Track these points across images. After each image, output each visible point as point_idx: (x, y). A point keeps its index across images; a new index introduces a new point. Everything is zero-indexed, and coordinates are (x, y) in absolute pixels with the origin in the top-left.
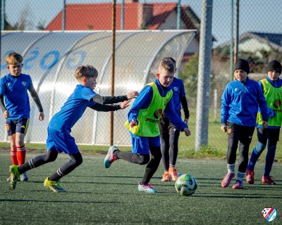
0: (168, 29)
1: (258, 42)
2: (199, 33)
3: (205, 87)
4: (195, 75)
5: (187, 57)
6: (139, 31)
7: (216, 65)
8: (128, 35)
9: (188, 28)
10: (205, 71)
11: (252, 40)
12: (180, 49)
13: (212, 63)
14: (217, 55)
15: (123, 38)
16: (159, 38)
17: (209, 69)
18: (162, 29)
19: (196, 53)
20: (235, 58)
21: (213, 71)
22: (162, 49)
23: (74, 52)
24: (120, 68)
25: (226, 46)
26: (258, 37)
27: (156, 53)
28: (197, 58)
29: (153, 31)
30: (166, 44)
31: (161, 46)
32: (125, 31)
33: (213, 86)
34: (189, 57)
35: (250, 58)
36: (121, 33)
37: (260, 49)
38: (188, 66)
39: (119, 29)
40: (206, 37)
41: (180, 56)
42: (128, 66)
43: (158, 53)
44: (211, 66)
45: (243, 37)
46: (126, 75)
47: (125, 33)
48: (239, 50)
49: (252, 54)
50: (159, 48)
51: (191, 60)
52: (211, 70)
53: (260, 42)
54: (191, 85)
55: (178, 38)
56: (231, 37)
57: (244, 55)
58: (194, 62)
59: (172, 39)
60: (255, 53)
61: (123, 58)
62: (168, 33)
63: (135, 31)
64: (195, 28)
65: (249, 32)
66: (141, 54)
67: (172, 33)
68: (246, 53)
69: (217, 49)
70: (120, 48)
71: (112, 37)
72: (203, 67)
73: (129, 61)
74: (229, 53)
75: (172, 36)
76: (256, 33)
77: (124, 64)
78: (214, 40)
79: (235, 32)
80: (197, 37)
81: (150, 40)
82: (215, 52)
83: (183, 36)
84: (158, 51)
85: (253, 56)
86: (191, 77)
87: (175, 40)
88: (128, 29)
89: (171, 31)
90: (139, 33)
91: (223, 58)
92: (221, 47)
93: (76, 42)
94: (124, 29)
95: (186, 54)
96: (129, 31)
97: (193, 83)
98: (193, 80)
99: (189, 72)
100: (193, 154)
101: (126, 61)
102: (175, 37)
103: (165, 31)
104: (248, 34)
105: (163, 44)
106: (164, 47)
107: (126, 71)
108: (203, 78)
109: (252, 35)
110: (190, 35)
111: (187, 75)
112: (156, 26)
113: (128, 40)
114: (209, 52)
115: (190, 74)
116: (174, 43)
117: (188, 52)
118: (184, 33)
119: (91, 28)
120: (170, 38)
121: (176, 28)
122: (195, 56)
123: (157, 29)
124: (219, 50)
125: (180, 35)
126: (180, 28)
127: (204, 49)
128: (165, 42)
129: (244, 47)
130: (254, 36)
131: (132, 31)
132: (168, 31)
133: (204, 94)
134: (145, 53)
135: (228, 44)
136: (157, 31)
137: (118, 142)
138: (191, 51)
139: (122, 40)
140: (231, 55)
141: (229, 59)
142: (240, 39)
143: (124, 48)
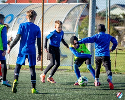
0: (72, 2)
1: (121, 10)
2: (89, 5)
4: (87, 27)
5: (83, 18)
6: (57, 3)
7: (98, 22)
8: (51, 6)
9: (83, 2)
10: (92, 25)
11: (118, 8)
12: (79, 13)
13: (96, 21)
14: (99, 16)
15: (48, 8)
16: (67, 7)
17: (94, 24)
18: (69, 3)
19: (88, 16)
20: (108, 18)
21: (97, 25)
22: (69, 13)
23: (21, 15)
24: (46, 24)
25: (103, 12)
26: (120, 7)
27: (66, 16)
28: (88, 18)
29: (64, 3)
30: (71, 11)
32: (49, 4)
34: (84, 18)
35: (116, 18)
36: (47, 5)
37: (122, 14)
38: (83, 23)
39: (46, 3)
40: (93, 7)
41: (79, 17)
42: (51, 23)
43: (67, 15)
44: (96, 22)
45: (112, 7)
46: (50, 27)
47: (49, 5)
48: (111, 14)
49: (117, 16)
50: (68, 13)
51: (84, 19)
52: (95, 25)
53: (122, 9)
54: (85, 33)
55: (77, 7)
56: (106, 7)
57: (114, 17)
58: (86, 20)
59: (75, 8)
60: (119, 15)
61: (48, 18)
62: (72, 5)
63: (55, 4)
64: (87, 2)
65: (116, 4)
66: (58, 16)
67: (74, 5)
68: (115, 16)
69: (98, 13)
70: (46, 13)
71: (42, 7)
72: (91, 23)
73: (51, 20)
74: (105, 16)
75: (74, 6)
76: (119, 5)
77: (49, 21)
78: (97, 8)
79: (108, 4)
80: (88, 7)
81: (62, 8)
82: (98, 15)
83: (80, 6)
84: (67, 14)
85: (118, 17)
86: (85, 28)
87: (76, 8)
88: (51, 2)
89: (74, 3)
90: (56, 4)
91: (102, 18)
92: (101, 12)
93: (23, 9)
95: (82, 16)
96: (51, 3)
97: (86, 32)
98: (86, 30)
99: (84, 26)
100: (86, 70)
101: (49, 20)
102: (76, 7)
103: (70, 3)
104: (115, 5)
105: (69, 10)
106: (70, 12)
107: (50, 25)
108: (91, 29)
109: (117, 6)
110: (84, 6)
111: (82, 27)
113: (51, 8)
114: (94, 15)
115: (84, 27)
116: (76, 10)
117: (83, 15)
118: (81, 5)
119: (31, 2)
120: (73, 7)
121: (76, 2)
122: (87, 17)
123: (66, 2)
124: (100, 14)
125: (79, 6)
126: (79, 2)
127: (91, 13)
128: (71, 9)
129: (113, 12)
130: (119, 6)
131: (53, 3)
132: (72, 3)
134: (60, 16)
135: (104, 11)
136: (66, 3)
137: (45, 64)
138: (85, 14)
139: (47, 9)
140: (106, 16)
141: (105, 18)
142: (111, 8)
143: (48, 13)
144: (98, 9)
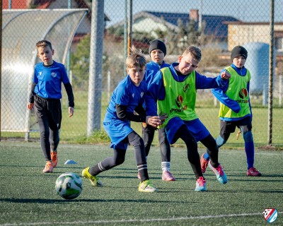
0: (58, 8)
1: (153, 22)
2: (91, 12)
3: (97, 69)
4: (87, 57)
5: (78, 38)
6: (27, 10)
7: (109, 46)
8: (16, 15)
9: (79, 7)
10: (97, 52)
11: (147, 19)
12: (71, 29)
13: (104, 43)
14: (110, 35)
15: (11, 18)
16: (48, 18)
17: (101, 50)
18: (52, 9)
19: (88, 34)
20: (129, 38)
21: (106, 53)
22: (52, 29)
24: (7, 50)
25: (119, 26)
26: (152, 16)
27: (45, 33)
28: (89, 39)
29: (42, 10)
30: (55, 24)
31: (51, 26)
32: (12, 10)
33: (106, 69)
34: (81, 38)
35: (145, 38)
36: (8, 13)
37: (155, 29)
38: (80, 48)
39: (7, 8)
40: (98, 17)
41: (71, 36)
42: (16, 47)
43: (48, 33)
44: (104, 47)
45: (136, 17)
46: (14, 57)
47: (12, 12)
48: (133, 30)
49: (147, 34)
50: (49, 28)
51: (83, 41)
52: (103, 52)
53: (155, 21)
54: (83, 67)
55: (68, 17)
57: (139, 35)
58: (85, 42)
59: (62, 18)
60: (150, 33)
61: (11, 39)
62: (58, 12)
63: (23, 10)
64: (87, 7)
65: (143, 11)
66: (30, 34)
67: (62, 12)
68: (141, 33)
69: (109, 29)
70: (7, 28)
72: (95, 48)
73: (17, 42)
74: (123, 34)
75: (62, 15)
76: (150, 13)
77: (12, 44)
78: (106, 19)
79: (129, 11)
80: (89, 16)
81: (39, 19)
82: (108, 32)
83: (74, 15)
84: (47, 31)
85: (148, 37)
86: (83, 59)
87: (65, 19)
88: (16, 8)
89: (61, 10)
90: (27, 12)
91: (116, 38)
92: (115, 27)
94: (11, 8)
95: (77, 35)
96: (16, 10)
97: (85, 65)
98: (85, 62)
99: (81, 53)
100: (85, 139)
101: (13, 42)
102: (66, 16)
103: (54, 10)
104: (142, 14)
105: (53, 23)
106: (53, 26)
107: (14, 52)
108: (95, 60)
109: (146, 14)
110: (81, 14)
111: (78, 56)
112: (46, 5)
113: (16, 20)
114: (102, 32)
115: (82, 56)
116: (65, 23)
117: (78, 32)
118: (74, 12)
120: (60, 17)
121: (66, 7)
122: (86, 36)
123: (47, 8)
124: (113, 30)
125: (70, 14)
126: (71, 7)
127: (96, 29)
128: (54, 21)
129: (138, 27)
130: (149, 15)
131: (20, 10)
132: (57, 10)
133: (97, 77)
134: (34, 34)
135: (121, 24)
136: (46, 10)
137: (6, 127)
138: (82, 31)
139: (9, 20)
140: (125, 35)
141: (123, 39)
142: (133, 18)
143: (11, 28)
144: (109, 20)
